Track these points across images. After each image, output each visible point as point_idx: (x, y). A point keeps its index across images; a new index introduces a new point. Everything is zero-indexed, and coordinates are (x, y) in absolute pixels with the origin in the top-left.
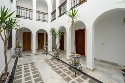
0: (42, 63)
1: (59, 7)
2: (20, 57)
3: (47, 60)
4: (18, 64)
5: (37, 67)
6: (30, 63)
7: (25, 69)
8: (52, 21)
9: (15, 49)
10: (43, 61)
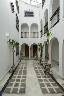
0: (31, 65)
1: (44, 27)
2: (22, 59)
3: (35, 64)
4: (20, 63)
5: (27, 66)
6: (25, 64)
7: (22, 66)
8: (41, 37)
9: (20, 55)
10: (32, 64)
